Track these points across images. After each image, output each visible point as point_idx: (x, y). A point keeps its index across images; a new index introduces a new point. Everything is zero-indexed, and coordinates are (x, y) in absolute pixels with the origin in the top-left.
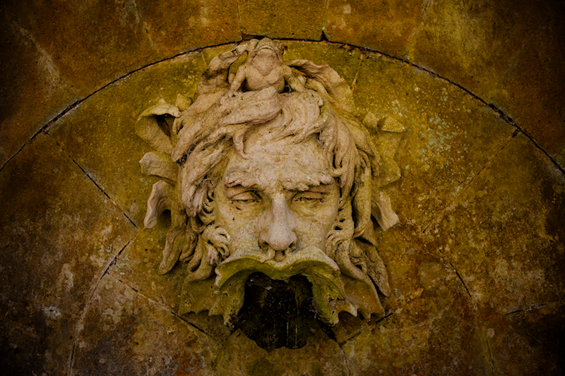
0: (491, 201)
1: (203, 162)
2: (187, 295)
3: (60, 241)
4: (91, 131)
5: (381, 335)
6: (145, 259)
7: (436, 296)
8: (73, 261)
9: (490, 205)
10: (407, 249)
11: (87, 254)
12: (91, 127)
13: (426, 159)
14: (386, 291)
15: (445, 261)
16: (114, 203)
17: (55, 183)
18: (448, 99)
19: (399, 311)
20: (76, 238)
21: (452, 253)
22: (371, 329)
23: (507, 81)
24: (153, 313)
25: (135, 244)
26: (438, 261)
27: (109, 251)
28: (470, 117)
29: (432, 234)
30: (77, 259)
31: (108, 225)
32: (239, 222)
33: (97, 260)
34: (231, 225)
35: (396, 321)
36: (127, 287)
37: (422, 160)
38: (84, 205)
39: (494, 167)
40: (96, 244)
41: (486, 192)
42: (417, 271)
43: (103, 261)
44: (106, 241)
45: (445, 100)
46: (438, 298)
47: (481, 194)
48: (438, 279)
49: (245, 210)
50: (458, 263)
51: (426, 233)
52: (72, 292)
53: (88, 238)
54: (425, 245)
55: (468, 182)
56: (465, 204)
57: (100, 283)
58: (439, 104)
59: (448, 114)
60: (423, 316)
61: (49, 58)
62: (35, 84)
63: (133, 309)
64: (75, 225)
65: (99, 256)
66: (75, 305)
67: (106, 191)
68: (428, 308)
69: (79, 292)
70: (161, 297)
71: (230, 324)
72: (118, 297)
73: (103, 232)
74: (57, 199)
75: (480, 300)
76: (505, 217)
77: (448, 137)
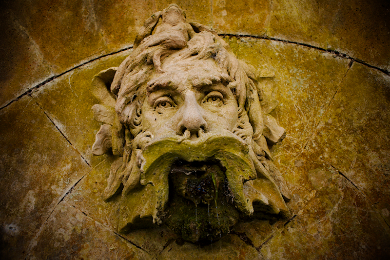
0: (348, 113)
1: (131, 79)
2: (125, 209)
3: (29, 173)
4: (62, 96)
5: (291, 235)
6: (95, 190)
7: (327, 193)
8: (37, 190)
9: (348, 116)
10: (295, 163)
11: (49, 184)
12: (62, 93)
13: (294, 97)
14: (287, 193)
15: (327, 166)
16: (74, 147)
17: (31, 130)
18: (299, 55)
19: (300, 212)
20: (42, 171)
21: (331, 158)
22: (281, 232)
23: (335, 31)
24: (99, 233)
25: (88, 178)
26: (321, 166)
27: (67, 183)
28: (316, 62)
29: (311, 148)
30: (40, 187)
31: (68, 163)
32: (161, 121)
33: (57, 189)
34: (154, 125)
35: (300, 221)
36: (79, 211)
37: (291, 98)
38: (52, 147)
39: (343, 90)
40: (57, 177)
41: (343, 109)
42: (307, 177)
43: (61, 190)
44: (65, 175)
45: (297, 56)
46: (330, 195)
47: (339, 111)
48: (326, 180)
49: (164, 113)
50: (338, 164)
51: (307, 148)
52: (32, 213)
53: (52, 172)
54: (308, 157)
55: (327, 105)
56: (330, 121)
57: (56, 207)
58: (294, 60)
59: (301, 64)
60: (322, 212)
61: (38, 46)
62: (26, 62)
63: (82, 230)
64: (42, 161)
65: (58, 186)
66: (33, 224)
67: (68, 139)
68: (324, 205)
69: (38, 214)
70: (106, 220)
71: (158, 219)
72: (71, 219)
73: (64, 168)
74: (32, 142)
75: (366, 188)
76: (363, 121)
77: (305, 79)
